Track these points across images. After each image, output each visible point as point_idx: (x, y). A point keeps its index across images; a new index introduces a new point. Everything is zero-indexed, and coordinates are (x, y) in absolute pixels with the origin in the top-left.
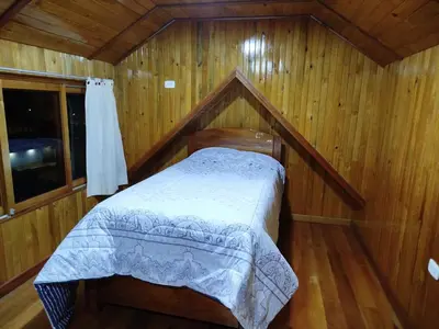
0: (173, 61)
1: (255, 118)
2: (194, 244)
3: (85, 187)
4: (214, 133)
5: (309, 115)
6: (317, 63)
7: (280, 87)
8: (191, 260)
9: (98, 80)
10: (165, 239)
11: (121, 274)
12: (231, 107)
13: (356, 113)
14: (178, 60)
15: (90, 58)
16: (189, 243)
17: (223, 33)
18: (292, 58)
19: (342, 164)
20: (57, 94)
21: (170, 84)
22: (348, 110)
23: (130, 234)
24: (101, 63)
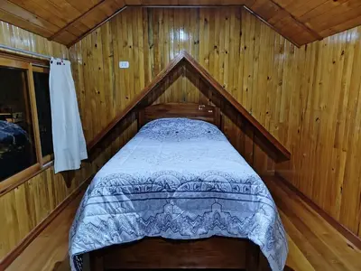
0: (126, 44)
1: (195, 93)
2: (222, 195)
3: (53, 164)
4: (161, 108)
5: (245, 88)
6: (250, 44)
7: (221, 65)
8: (219, 211)
9: (59, 60)
10: (194, 194)
11: (150, 235)
12: (175, 84)
13: (281, 84)
14: (130, 43)
15: (49, 39)
16: (217, 195)
17: (171, 19)
18: (230, 41)
19: (272, 125)
20: (25, 71)
21: (124, 65)
22: (275, 82)
23: (157, 195)
24: (58, 44)
